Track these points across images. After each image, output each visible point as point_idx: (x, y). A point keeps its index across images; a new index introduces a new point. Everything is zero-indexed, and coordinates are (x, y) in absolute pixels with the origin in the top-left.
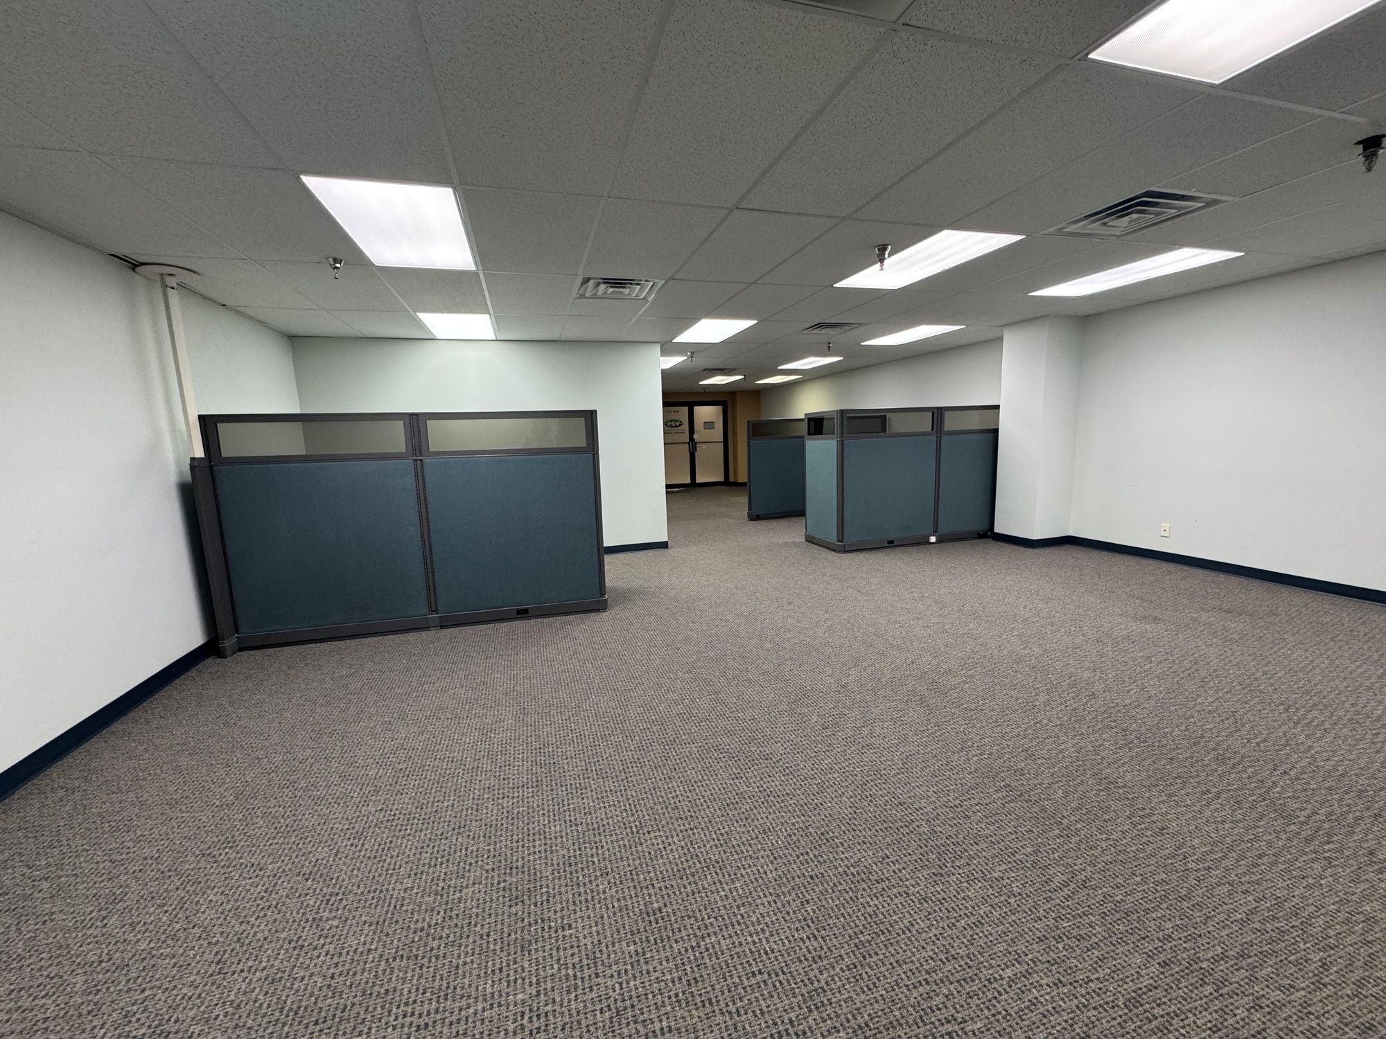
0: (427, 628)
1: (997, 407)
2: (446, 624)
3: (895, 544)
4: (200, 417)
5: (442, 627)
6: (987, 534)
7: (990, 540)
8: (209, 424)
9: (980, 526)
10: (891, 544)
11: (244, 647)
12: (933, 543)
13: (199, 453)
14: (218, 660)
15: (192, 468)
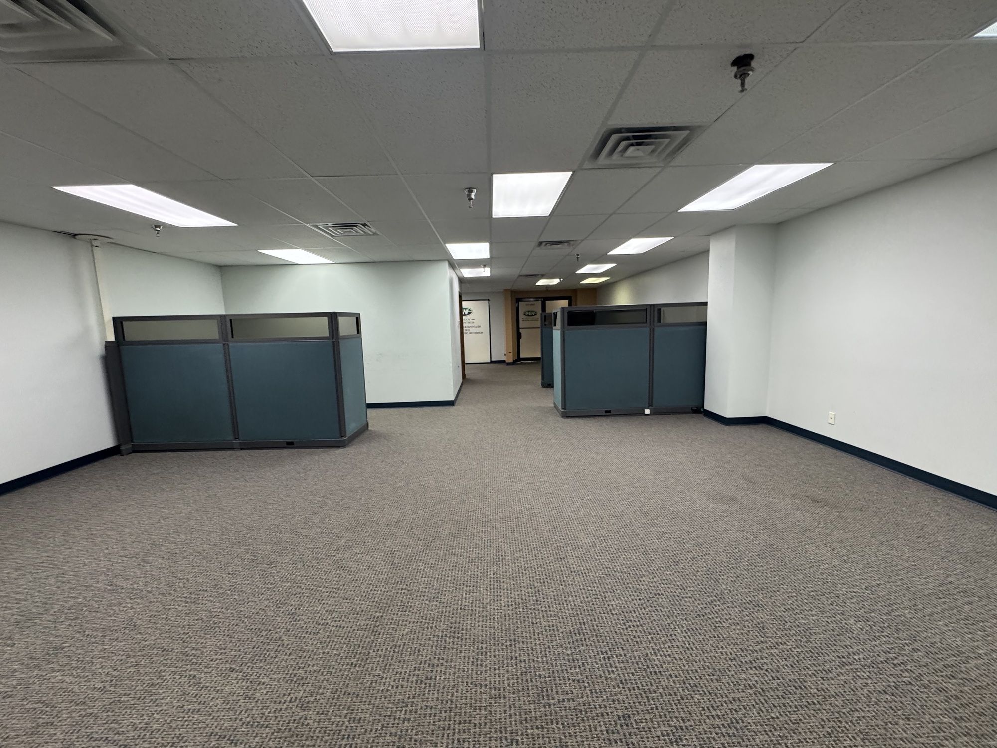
0: (232, 449)
1: (706, 304)
2: (244, 447)
3: (612, 413)
4: (114, 319)
5: (242, 449)
6: (699, 410)
7: (702, 416)
8: (118, 322)
9: (694, 404)
10: (608, 413)
11: (136, 450)
12: (648, 415)
13: (111, 337)
14: (121, 457)
15: (106, 347)
